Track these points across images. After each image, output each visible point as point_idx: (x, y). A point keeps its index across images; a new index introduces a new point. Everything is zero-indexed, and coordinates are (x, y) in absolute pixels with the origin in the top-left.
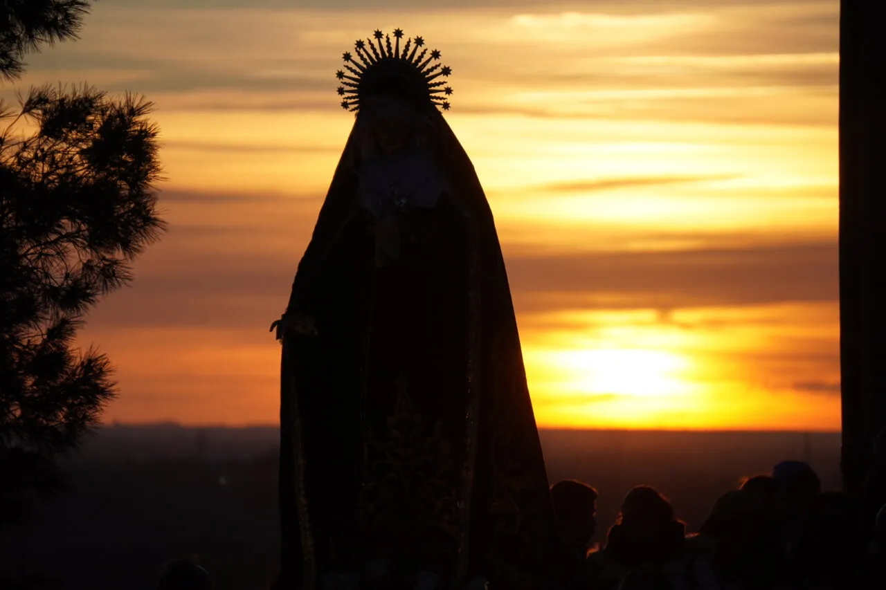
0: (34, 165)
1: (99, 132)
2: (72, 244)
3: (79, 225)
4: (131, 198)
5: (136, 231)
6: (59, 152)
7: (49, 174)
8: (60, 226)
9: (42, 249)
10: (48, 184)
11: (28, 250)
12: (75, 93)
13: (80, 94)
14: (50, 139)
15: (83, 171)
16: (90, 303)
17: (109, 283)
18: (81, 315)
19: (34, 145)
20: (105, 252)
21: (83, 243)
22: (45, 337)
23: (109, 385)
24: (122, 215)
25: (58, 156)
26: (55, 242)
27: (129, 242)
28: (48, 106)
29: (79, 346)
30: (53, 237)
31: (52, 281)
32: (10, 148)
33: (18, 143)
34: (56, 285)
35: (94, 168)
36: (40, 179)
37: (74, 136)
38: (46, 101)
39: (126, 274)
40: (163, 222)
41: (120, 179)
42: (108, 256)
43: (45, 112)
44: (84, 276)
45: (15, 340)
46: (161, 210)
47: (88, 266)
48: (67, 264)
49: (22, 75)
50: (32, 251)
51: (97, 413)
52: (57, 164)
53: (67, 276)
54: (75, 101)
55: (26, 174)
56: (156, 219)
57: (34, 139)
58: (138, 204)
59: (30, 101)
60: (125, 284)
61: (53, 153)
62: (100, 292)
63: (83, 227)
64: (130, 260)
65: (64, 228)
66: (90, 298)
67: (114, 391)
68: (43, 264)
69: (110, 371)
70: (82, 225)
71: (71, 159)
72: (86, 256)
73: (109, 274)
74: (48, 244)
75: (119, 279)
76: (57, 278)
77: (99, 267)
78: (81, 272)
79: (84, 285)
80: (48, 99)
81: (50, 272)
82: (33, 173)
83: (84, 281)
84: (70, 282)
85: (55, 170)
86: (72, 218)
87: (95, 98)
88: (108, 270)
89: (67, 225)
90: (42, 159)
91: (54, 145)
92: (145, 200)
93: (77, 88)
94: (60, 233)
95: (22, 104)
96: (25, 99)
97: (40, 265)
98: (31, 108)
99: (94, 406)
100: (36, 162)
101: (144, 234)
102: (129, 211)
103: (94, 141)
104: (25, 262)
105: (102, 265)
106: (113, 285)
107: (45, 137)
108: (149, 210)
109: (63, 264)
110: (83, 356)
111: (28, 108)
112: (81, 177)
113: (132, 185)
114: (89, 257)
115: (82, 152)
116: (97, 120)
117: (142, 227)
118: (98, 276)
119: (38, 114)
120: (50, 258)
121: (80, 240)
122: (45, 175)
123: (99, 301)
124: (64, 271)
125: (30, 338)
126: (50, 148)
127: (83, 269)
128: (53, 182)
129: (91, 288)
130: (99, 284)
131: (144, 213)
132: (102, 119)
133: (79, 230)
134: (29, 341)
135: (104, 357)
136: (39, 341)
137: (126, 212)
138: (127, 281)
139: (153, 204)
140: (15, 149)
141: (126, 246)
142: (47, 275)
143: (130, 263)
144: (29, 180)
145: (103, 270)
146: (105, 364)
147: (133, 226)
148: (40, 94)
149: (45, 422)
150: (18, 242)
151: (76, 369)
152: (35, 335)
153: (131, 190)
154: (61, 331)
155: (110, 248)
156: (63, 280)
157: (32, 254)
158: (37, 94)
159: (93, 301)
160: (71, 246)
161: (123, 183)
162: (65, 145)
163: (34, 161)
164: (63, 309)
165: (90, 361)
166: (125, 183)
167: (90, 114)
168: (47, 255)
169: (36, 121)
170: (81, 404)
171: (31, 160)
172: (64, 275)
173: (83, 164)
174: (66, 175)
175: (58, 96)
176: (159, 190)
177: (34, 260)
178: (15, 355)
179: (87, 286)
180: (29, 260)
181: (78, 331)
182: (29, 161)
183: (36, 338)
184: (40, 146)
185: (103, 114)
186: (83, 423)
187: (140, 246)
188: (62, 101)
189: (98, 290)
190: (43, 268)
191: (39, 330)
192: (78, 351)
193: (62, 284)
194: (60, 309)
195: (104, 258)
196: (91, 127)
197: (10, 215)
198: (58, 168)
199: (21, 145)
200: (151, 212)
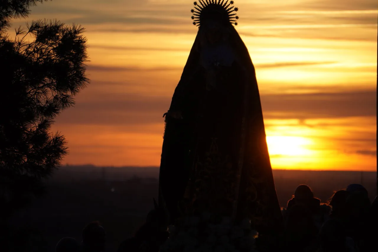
0: (33, 54)
1: (61, 40)
2: (49, 88)
3: (52, 80)
4: (75, 69)
5: (77, 83)
6: (44, 49)
7: (40, 58)
8: (44, 81)
9: (36, 90)
10: (39, 62)
11: (31, 90)
12: (51, 24)
13: (53, 24)
14: (40, 43)
15: (54, 57)
16: (57, 114)
17: (65, 105)
18: (53, 118)
19: (34, 46)
20: (63, 92)
21: (53, 88)
22: (38, 128)
23: (65, 148)
24: (70, 76)
25: (44, 51)
26: (42, 87)
27: (74, 88)
28: (40, 29)
29: (52, 132)
30: (41, 85)
31: (41, 104)
32: (24, 47)
33: (27, 45)
34: (42, 106)
35: (59, 56)
36: (36, 60)
37: (51, 42)
38: (39, 27)
39: (72, 101)
40: (88, 79)
41: (70, 61)
42: (64, 94)
43: (38, 32)
44: (54, 102)
45: (25, 129)
46: (87, 74)
47: (56, 98)
48: (47, 97)
49: (29, 15)
50: (32, 91)
51: (60, 160)
52: (43, 55)
53: (47, 102)
54: (51, 27)
55: (30, 58)
56: (85, 78)
57: (33, 43)
58: (77, 71)
59: (32, 26)
60: (72, 105)
61: (41, 49)
62: (61, 109)
63: (54, 81)
64: (74, 95)
65: (46, 81)
66: (57, 111)
67: (66, 151)
68: (37, 97)
69: (65, 143)
70: (54, 80)
71: (49, 52)
72: (55, 93)
73: (65, 101)
74: (39, 88)
75: (69, 104)
76: (43, 103)
77: (61, 98)
78: (53, 100)
79: (54, 106)
80: (40, 26)
81: (40, 100)
82: (33, 58)
83: (54, 104)
84: (48, 105)
85: (42, 57)
86: (49, 77)
87: (60, 26)
88: (65, 99)
89: (47, 80)
90: (37, 52)
91: (42, 46)
92: (80, 70)
93: (52, 22)
94: (44, 84)
95: (28, 28)
96: (30, 26)
97: (36, 97)
98: (33, 30)
99: (58, 158)
100: (34, 53)
101: (80, 84)
102: (74, 75)
103: (59, 44)
104: (29, 95)
105: (62, 97)
106: (67, 106)
107: (38, 42)
108: (82, 74)
109: (45, 97)
110: (54, 136)
111: (31, 30)
112: (54, 59)
113: (75, 63)
114: (56, 94)
115: (54, 49)
116: (60, 35)
117: (79, 81)
118: (60, 102)
119: (35, 33)
120: (40, 94)
121: (53, 86)
122: (38, 59)
123: (60, 113)
124: (46, 100)
125: (32, 128)
126: (40, 47)
127: (54, 99)
128: (41, 61)
129: (57, 107)
130: (61, 105)
131: (80, 75)
132: (63, 35)
133: (52, 82)
134: (31, 129)
135: (63, 136)
136: (35, 129)
137: (72, 75)
138: (72, 104)
139: (84, 72)
140: (26, 47)
141: (72, 89)
142: (39, 102)
143: (74, 97)
144: (31, 61)
145: (62, 99)
146: (63, 139)
147: (75, 81)
148: (36, 24)
149: (37, 164)
150: (26, 87)
151: (51, 141)
152: (33, 127)
153: (74, 66)
154: (44, 125)
155: (66, 90)
156: (45, 104)
157: (32, 92)
158: (35, 24)
159: (58, 113)
160: (49, 89)
161: (71, 62)
162: (47, 46)
163: (33, 53)
164: (45, 116)
165: (57, 138)
166: (72, 62)
167: (58, 33)
168: (39, 93)
169: (35, 35)
170: (52, 156)
171: (32, 52)
172: (46, 102)
173: (54, 54)
174: (47, 58)
175: (44, 25)
176: (87, 66)
177: (33, 95)
178: (25, 135)
179: (56, 106)
180: (31, 95)
181: (52, 125)
182: (31, 52)
183: (34, 128)
184: (36, 46)
185: (63, 33)
186: (53, 164)
187: (78, 90)
188: (46, 27)
189: (60, 108)
190: (37, 98)
191: (35, 125)
192: (52, 134)
193: (45, 105)
194: (44, 116)
195: (63, 95)
196: (58, 39)
197: (23, 75)
198: (43, 56)
199: (28, 46)
200: (83, 75)
